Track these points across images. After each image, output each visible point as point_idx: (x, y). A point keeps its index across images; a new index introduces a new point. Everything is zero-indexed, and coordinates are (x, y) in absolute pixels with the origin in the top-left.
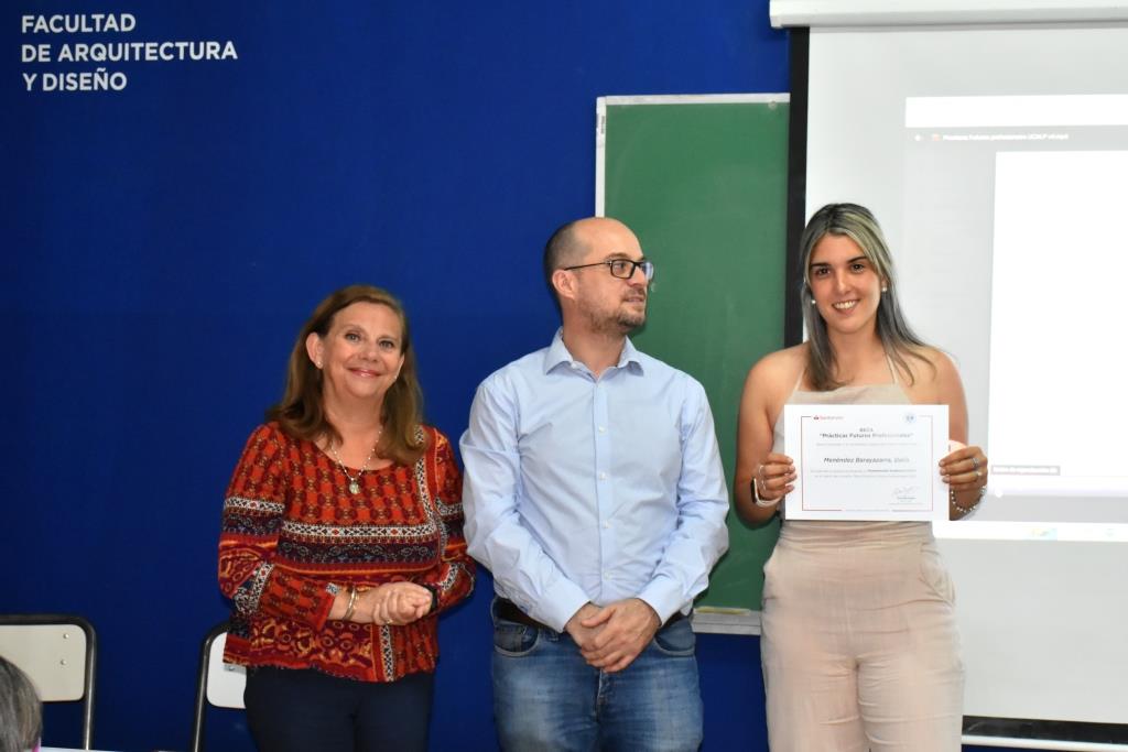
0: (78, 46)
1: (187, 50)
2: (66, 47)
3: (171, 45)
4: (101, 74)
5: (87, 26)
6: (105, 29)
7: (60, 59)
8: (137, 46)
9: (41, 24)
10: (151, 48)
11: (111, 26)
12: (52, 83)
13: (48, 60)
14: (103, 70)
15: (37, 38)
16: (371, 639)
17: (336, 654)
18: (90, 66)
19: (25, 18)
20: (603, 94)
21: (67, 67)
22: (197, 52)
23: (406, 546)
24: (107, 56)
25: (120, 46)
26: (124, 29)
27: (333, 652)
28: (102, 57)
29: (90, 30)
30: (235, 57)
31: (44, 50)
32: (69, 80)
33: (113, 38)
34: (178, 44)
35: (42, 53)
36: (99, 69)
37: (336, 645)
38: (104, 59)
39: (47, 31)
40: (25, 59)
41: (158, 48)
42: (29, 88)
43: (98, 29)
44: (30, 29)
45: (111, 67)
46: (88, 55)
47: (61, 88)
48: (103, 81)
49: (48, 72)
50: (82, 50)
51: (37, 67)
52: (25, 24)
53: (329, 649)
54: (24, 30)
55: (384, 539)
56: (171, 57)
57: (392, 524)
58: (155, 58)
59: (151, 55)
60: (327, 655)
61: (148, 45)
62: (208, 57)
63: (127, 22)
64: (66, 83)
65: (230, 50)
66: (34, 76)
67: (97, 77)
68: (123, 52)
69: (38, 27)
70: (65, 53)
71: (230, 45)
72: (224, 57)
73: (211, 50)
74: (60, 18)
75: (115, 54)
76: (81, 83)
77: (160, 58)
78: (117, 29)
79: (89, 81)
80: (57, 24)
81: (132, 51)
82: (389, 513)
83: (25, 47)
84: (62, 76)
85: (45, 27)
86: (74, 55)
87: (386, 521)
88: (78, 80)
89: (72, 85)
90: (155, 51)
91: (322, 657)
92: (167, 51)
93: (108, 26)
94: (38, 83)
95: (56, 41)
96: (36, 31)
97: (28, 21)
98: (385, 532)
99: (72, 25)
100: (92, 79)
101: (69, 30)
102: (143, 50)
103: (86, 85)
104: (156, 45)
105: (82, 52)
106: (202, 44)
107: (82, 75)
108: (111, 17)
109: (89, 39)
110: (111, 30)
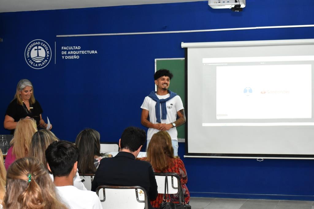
0: (71, 52)
1: (89, 52)
2: (69, 52)
3: (86, 51)
4: (75, 56)
5: (73, 48)
8: (81, 51)
9: (65, 48)
12: (67, 57)
15: (64, 50)
18: (73, 55)
20: (156, 58)
21: (69, 55)
22: (91, 52)
26: (79, 49)
28: (75, 53)
33: (77, 50)
35: (65, 53)
40: (62, 54)
42: (63, 58)
45: (77, 55)
48: (75, 57)
51: (64, 55)
52: (62, 48)
58: (84, 53)
61: (83, 51)
63: (79, 48)
64: (69, 58)
65: (96, 52)
67: (74, 56)
68: (79, 52)
70: (69, 53)
71: (96, 51)
73: (93, 52)
75: (77, 53)
76: (72, 57)
80: (68, 48)
81: (80, 52)
83: (62, 52)
88: (71, 57)
92: (86, 52)
93: (76, 48)
94: (65, 58)
95: (67, 51)
101: (70, 49)
102: (82, 52)
105: (72, 52)
108: (76, 47)
109: (73, 50)
110: (76, 49)
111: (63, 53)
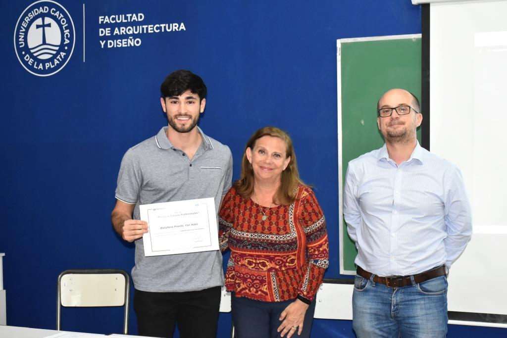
0: (121, 28)
1: (165, 27)
2: (117, 29)
3: (158, 26)
4: (131, 40)
5: (125, 19)
6: (132, 21)
7: (114, 34)
8: (145, 27)
9: (107, 20)
10: (151, 27)
11: (134, 19)
12: (111, 44)
13: (110, 34)
14: (131, 38)
15: (105, 26)
16: (267, 283)
17: (253, 290)
18: (126, 36)
19: (100, 17)
20: (340, 38)
21: (117, 37)
22: (169, 28)
23: (277, 244)
24: (133, 32)
25: (138, 27)
26: (139, 20)
27: (252, 289)
28: (131, 32)
29: (126, 21)
30: (185, 29)
31: (108, 30)
32: (118, 43)
33: (135, 24)
34: (161, 25)
35: (107, 32)
36: (130, 38)
37: (253, 286)
38: (132, 33)
39: (109, 22)
40: (101, 35)
41: (153, 27)
42: (103, 47)
43: (129, 21)
44: (102, 22)
45: (135, 36)
46: (126, 32)
47: (115, 46)
48: (131, 43)
49: (110, 40)
50: (123, 30)
51: (105, 38)
52: (101, 19)
53: (250, 287)
54: (100, 23)
55: (268, 240)
56: (159, 31)
57: (271, 234)
58: (152, 32)
59: (151, 30)
60: (249, 290)
61: (149, 26)
62: (174, 30)
63: (141, 17)
64: (117, 44)
65: (183, 27)
66: (104, 42)
67: (129, 41)
68: (139, 29)
69: (105, 21)
70: (116, 31)
71: (182, 24)
72: (180, 30)
73: (175, 27)
74: (114, 16)
75: (136, 31)
76: (122, 44)
77: (154, 31)
78: (137, 20)
79: (126, 43)
80: (113, 19)
81: (143, 29)
82: (270, 229)
83: (100, 30)
84: (115, 41)
85: (108, 21)
86: (120, 33)
87: (268, 232)
88: (121, 42)
89: (119, 45)
90: (152, 29)
91: (247, 291)
92: (157, 28)
93: (133, 19)
94: (106, 45)
95: (113, 26)
96: (104, 23)
97: (102, 19)
98: (268, 237)
99: (119, 19)
100: (127, 42)
101: (118, 21)
102: (147, 29)
103: (125, 44)
104: (152, 26)
105: (123, 31)
106: (171, 25)
107: (123, 40)
108: (134, 15)
109: (126, 25)
110: (134, 20)
111: (102, 32)
